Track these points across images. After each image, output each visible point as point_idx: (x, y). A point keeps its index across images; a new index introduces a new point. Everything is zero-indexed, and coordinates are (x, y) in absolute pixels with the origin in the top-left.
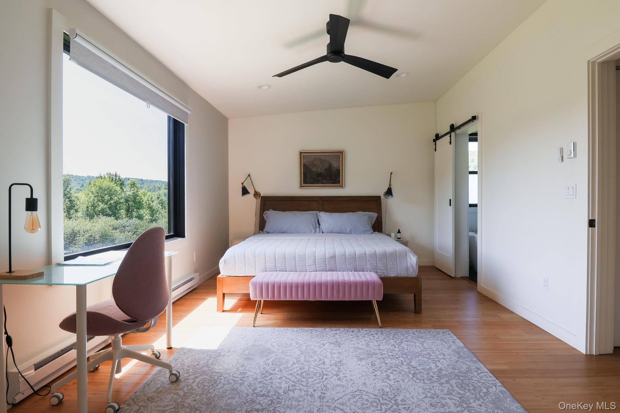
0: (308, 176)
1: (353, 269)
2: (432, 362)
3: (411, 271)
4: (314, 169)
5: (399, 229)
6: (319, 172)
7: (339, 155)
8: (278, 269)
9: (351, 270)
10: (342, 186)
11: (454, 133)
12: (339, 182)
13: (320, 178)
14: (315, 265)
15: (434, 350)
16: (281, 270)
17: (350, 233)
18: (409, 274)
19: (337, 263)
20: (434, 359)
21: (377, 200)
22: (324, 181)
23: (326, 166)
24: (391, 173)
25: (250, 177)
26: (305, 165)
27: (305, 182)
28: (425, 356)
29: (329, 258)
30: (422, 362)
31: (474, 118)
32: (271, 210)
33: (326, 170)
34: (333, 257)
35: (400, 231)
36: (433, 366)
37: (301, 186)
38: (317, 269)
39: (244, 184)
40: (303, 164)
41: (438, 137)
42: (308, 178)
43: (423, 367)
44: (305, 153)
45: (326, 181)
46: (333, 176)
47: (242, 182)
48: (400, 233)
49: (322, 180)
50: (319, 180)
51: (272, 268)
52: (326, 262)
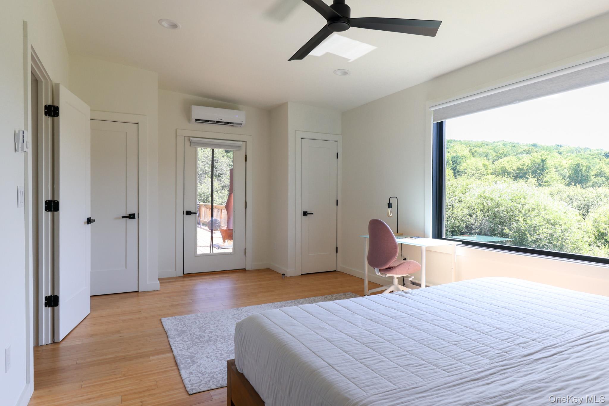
2: (220, 348)
15: (216, 359)
20: (218, 351)
28: (226, 352)
30: (229, 346)
36: (220, 345)
43: (228, 343)
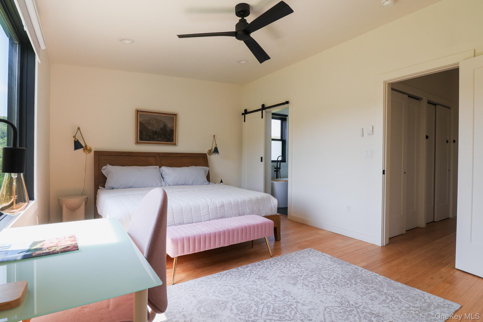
0: (144, 133)
1: (237, 214)
3: (274, 210)
4: (150, 128)
5: (221, 180)
6: (154, 131)
7: (173, 117)
8: (176, 223)
9: (236, 215)
10: (176, 144)
11: (265, 111)
12: (173, 141)
13: (155, 136)
14: (209, 215)
15: (322, 264)
16: (179, 223)
17: (192, 184)
18: (273, 212)
19: (225, 211)
20: (330, 270)
21: (204, 157)
22: (159, 139)
23: (161, 126)
24: (214, 136)
25: (80, 130)
26: (141, 123)
27: (141, 139)
28: (324, 269)
29: (220, 207)
31: (287, 103)
32: (108, 165)
33: (161, 129)
34: (223, 206)
35: (222, 181)
36: (336, 274)
37: (137, 143)
38: (211, 218)
39: (77, 138)
40: (140, 122)
41: (246, 112)
42: (144, 135)
44: (142, 111)
45: (161, 139)
46: (167, 135)
47: (74, 135)
48: (222, 182)
49: (158, 138)
50: (155, 137)
51: (171, 222)
52: (218, 211)
